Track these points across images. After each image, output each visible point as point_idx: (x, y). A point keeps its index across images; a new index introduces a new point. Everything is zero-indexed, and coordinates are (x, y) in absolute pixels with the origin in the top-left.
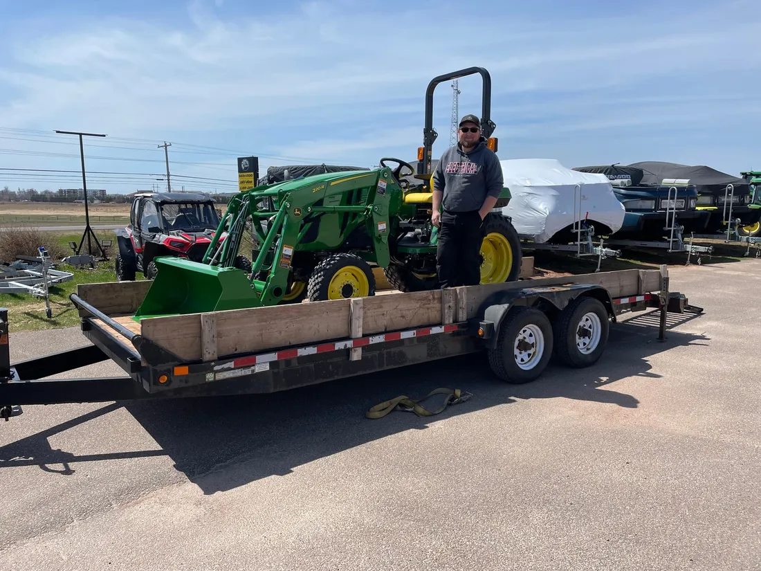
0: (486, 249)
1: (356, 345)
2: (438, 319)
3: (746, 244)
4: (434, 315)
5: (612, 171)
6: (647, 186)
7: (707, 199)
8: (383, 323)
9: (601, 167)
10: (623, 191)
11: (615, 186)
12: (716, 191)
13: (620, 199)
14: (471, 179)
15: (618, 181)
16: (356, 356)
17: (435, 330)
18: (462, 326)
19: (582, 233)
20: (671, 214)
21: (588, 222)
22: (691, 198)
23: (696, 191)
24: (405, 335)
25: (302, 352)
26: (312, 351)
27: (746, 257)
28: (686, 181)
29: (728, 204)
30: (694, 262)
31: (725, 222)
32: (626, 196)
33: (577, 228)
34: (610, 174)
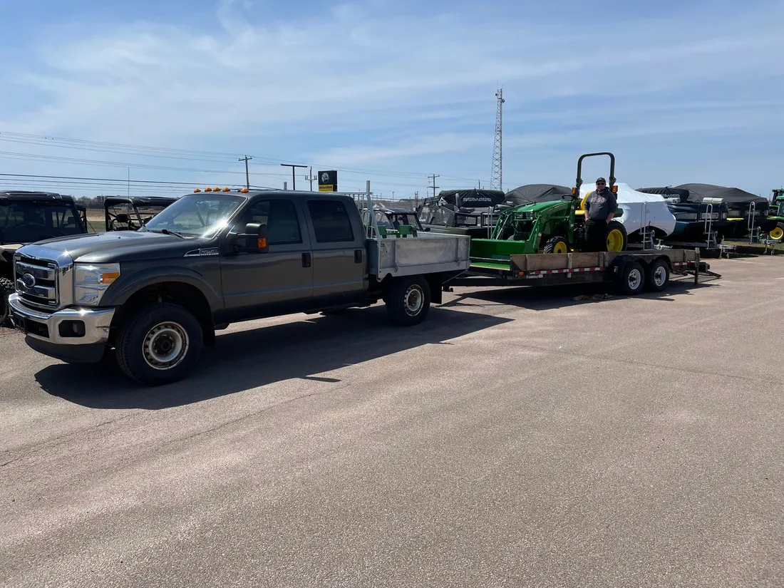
0: (610, 237)
1: (570, 272)
2: (597, 265)
3: (764, 246)
4: (596, 263)
5: (666, 192)
6: (691, 202)
7: (736, 213)
8: (578, 264)
9: (658, 189)
10: (674, 206)
11: (668, 203)
12: (742, 207)
13: (672, 212)
14: (603, 205)
15: (670, 199)
16: (569, 276)
17: (597, 269)
18: (606, 268)
19: (646, 235)
20: (708, 223)
21: (650, 228)
22: (723, 212)
23: (727, 207)
24: (586, 270)
25: (554, 272)
26: (556, 272)
27: (765, 254)
28: (721, 199)
29: (751, 216)
30: (724, 256)
31: (749, 230)
32: (676, 210)
33: (643, 232)
34: (664, 193)
